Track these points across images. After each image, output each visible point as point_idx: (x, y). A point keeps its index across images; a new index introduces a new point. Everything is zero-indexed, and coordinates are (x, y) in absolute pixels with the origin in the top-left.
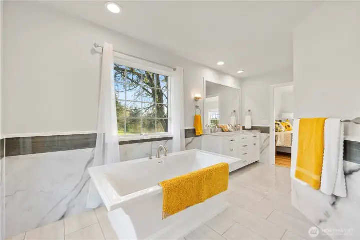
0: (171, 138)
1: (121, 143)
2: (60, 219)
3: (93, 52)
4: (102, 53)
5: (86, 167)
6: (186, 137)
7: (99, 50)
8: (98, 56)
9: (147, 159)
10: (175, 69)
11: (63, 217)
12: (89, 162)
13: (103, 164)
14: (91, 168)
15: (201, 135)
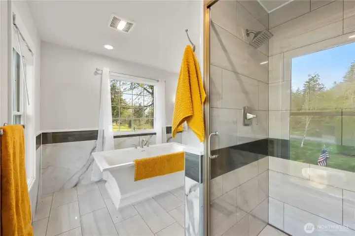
0: (155, 134)
1: (115, 137)
2: (74, 187)
3: (96, 73)
4: (101, 74)
5: (91, 152)
6: (167, 133)
7: (100, 72)
8: (98, 76)
9: (134, 148)
10: (158, 81)
11: (76, 185)
12: (93, 150)
13: (103, 150)
14: (95, 153)
15: (181, 132)
